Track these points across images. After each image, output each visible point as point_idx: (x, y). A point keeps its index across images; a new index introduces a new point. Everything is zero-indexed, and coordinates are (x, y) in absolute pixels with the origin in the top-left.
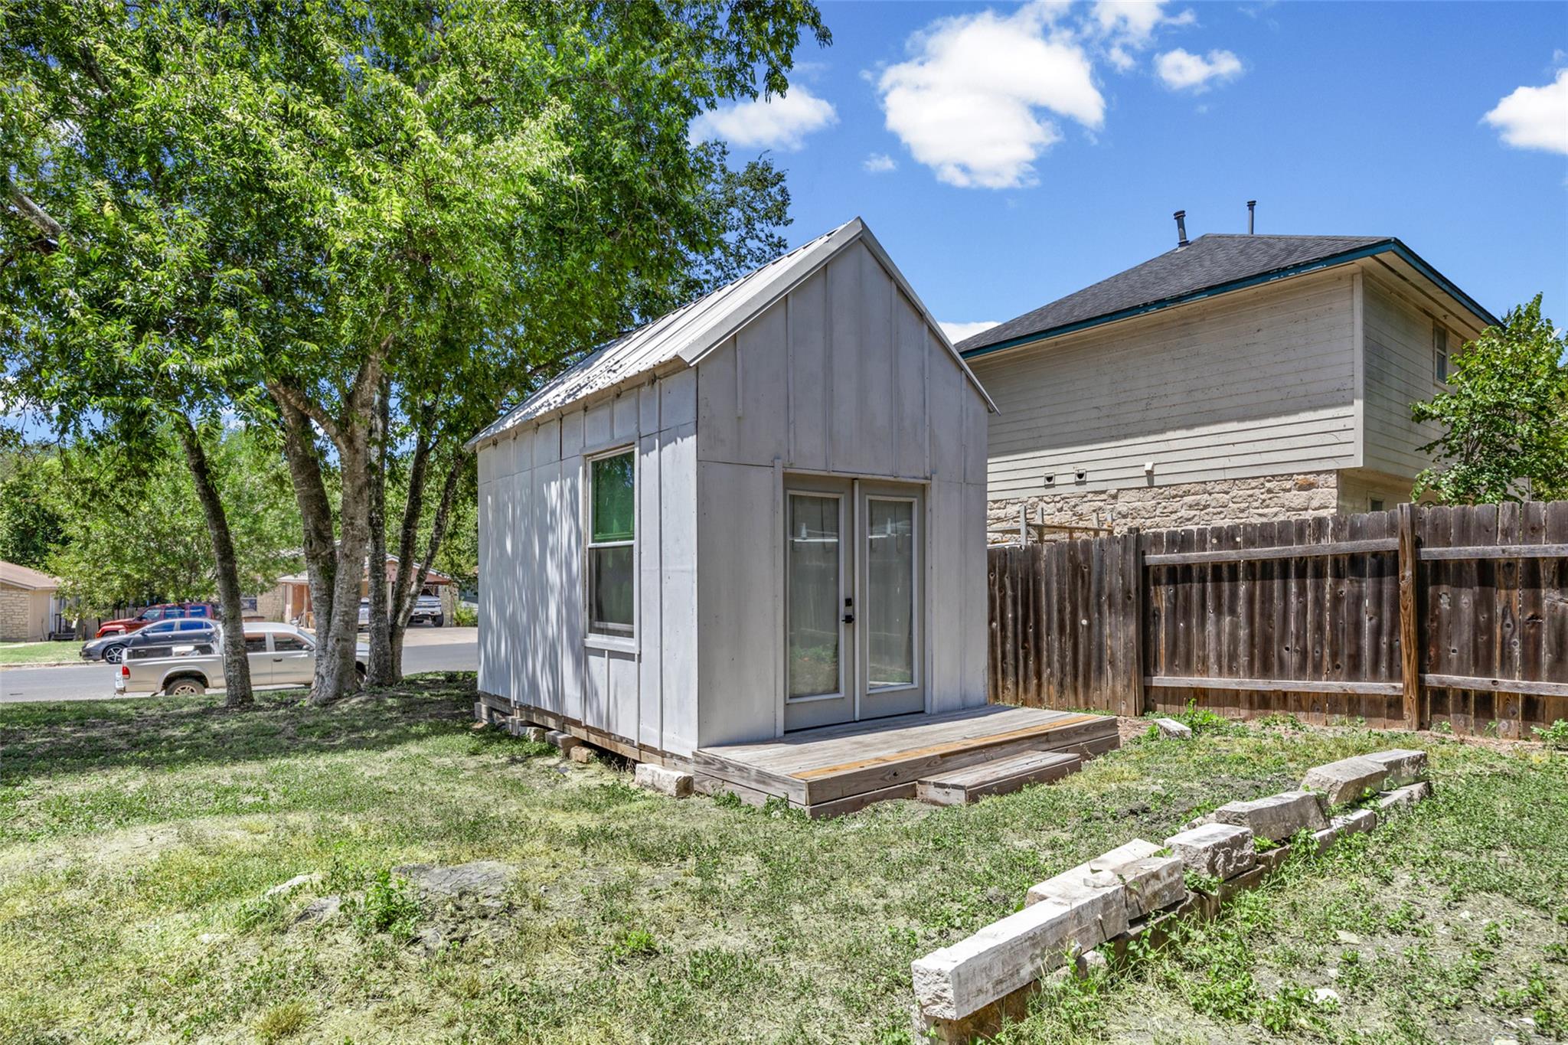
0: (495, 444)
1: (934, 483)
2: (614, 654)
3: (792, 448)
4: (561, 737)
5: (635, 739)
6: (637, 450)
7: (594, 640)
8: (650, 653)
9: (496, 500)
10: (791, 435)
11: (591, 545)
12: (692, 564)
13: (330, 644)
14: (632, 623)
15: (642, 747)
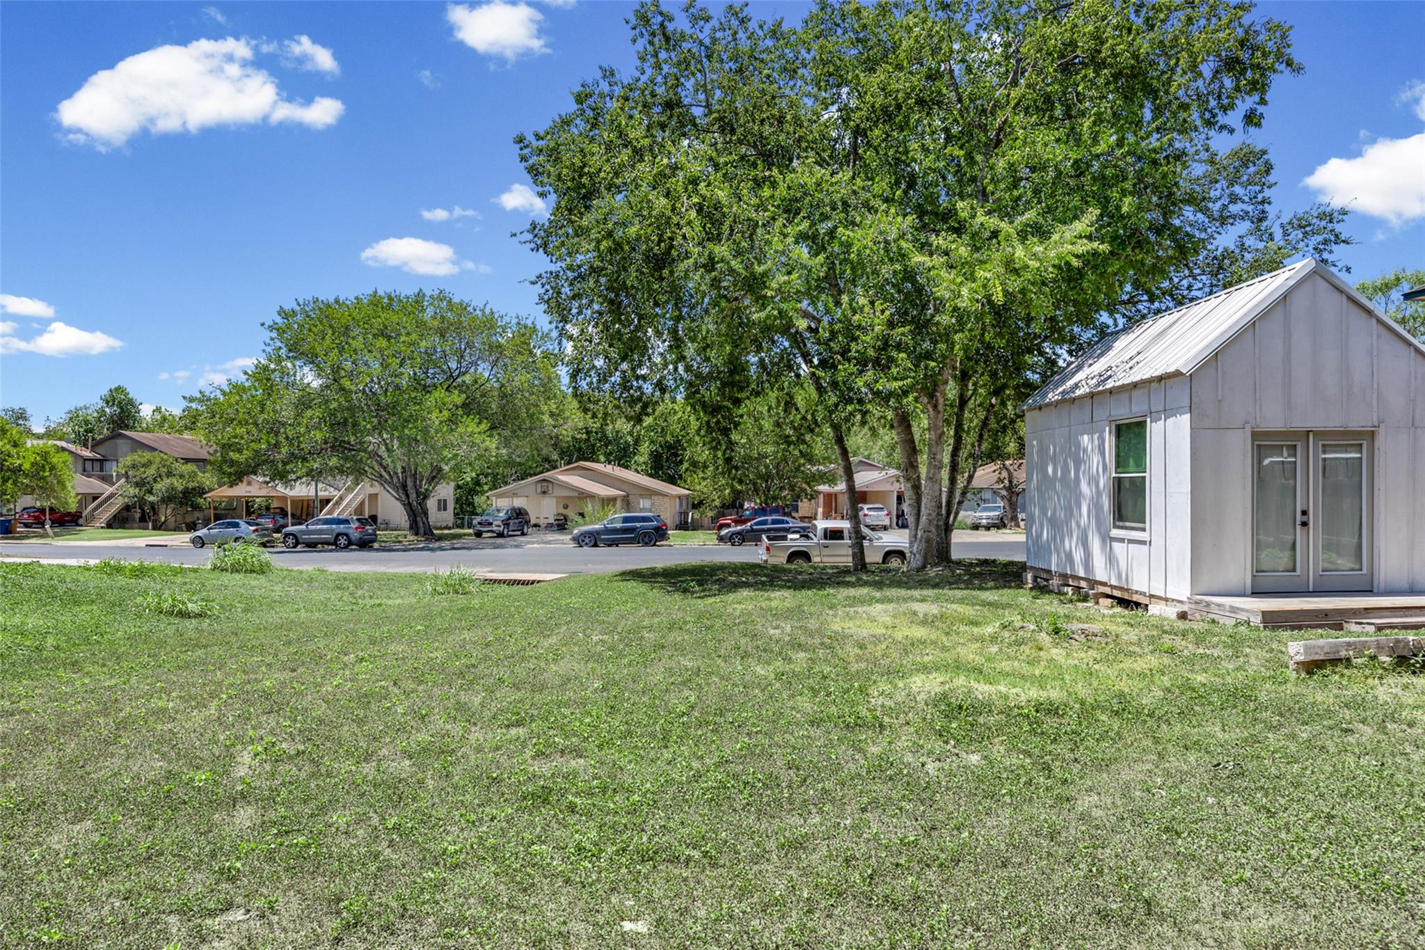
0: (1040, 408)
1: (1382, 430)
2: (1131, 541)
3: (1258, 416)
4: (1091, 592)
5: (1147, 591)
6: (1148, 420)
7: (1115, 533)
8: (1158, 541)
9: (1040, 443)
10: (1258, 408)
11: (1114, 475)
12: (1187, 488)
13: (919, 534)
14: (1145, 523)
15: (1151, 596)
